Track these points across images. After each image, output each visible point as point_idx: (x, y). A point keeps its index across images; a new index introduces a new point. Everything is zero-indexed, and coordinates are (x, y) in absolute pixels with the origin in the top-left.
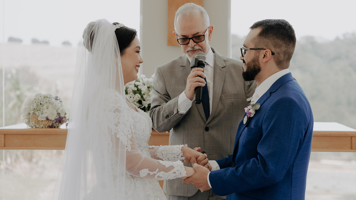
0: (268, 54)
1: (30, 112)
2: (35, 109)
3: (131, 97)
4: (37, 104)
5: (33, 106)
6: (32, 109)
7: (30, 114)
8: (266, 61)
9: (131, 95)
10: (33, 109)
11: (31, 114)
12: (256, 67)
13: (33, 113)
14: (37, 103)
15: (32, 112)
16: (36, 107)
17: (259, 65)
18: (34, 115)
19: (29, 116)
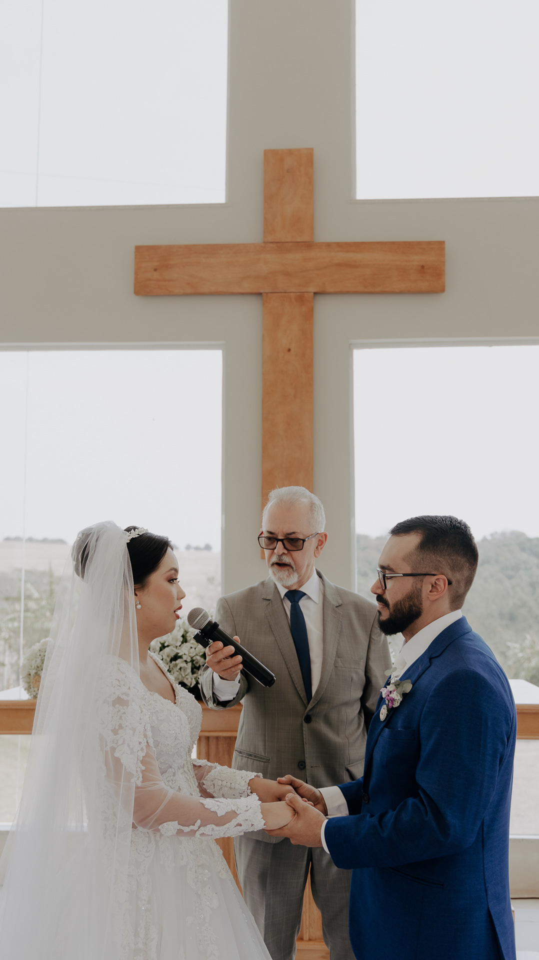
0: (441, 583)
1: (31, 671)
2: (38, 667)
3: (191, 648)
4: (43, 658)
5: (36, 661)
6: (33, 667)
7: (30, 675)
8: (436, 597)
9: (192, 643)
10: (36, 667)
11: (32, 676)
12: (414, 608)
13: (36, 673)
14: (42, 656)
15: (33, 672)
16: (41, 664)
17: (421, 604)
18: (37, 677)
19: (29, 678)
